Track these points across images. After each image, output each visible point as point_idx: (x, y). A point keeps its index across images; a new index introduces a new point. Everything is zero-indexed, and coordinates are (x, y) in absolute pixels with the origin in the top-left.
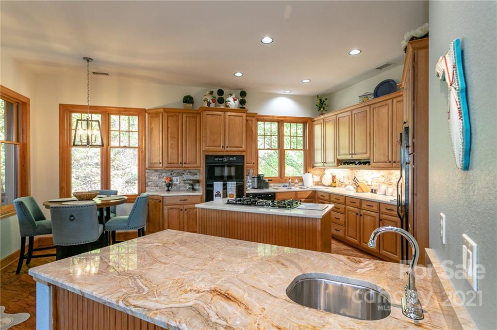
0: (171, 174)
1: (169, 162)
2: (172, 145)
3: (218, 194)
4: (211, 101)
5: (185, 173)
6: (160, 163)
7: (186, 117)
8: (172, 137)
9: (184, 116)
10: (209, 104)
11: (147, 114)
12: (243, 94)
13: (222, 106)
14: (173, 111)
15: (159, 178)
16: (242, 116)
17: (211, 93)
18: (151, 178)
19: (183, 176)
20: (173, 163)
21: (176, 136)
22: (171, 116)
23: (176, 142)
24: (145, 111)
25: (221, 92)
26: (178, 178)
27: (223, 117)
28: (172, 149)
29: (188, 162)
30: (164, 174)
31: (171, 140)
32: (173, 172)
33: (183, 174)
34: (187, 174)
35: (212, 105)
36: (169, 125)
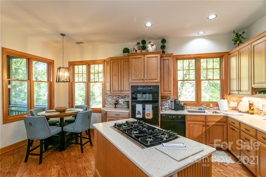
0: (118, 97)
1: (114, 90)
2: (115, 79)
3: (139, 113)
4: (137, 49)
5: (127, 97)
6: (109, 91)
7: (124, 61)
8: (115, 75)
9: (122, 61)
10: (136, 51)
11: (105, 62)
12: (164, 41)
13: (144, 51)
14: (115, 58)
15: (112, 100)
16: (157, 57)
17: (138, 44)
18: (108, 99)
19: (125, 98)
20: (116, 91)
21: (117, 74)
22: (115, 62)
23: (117, 78)
24: (105, 61)
25: (144, 42)
26: (122, 100)
27: (143, 58)
28: (115, 82)
29: (124, 90)
30: (114, 97)
31: (114, 77)
32: (119, 96)
33: (125, 97)
34: (127, 98)
35: (138, 51)
36: (113, 68)
